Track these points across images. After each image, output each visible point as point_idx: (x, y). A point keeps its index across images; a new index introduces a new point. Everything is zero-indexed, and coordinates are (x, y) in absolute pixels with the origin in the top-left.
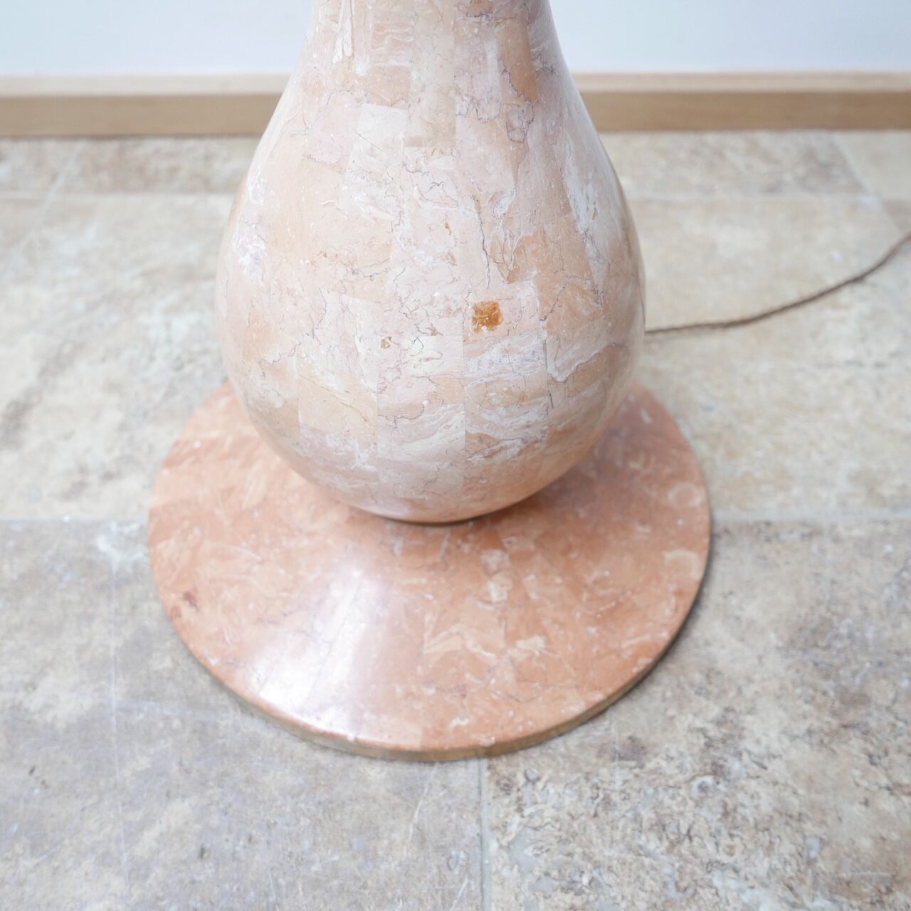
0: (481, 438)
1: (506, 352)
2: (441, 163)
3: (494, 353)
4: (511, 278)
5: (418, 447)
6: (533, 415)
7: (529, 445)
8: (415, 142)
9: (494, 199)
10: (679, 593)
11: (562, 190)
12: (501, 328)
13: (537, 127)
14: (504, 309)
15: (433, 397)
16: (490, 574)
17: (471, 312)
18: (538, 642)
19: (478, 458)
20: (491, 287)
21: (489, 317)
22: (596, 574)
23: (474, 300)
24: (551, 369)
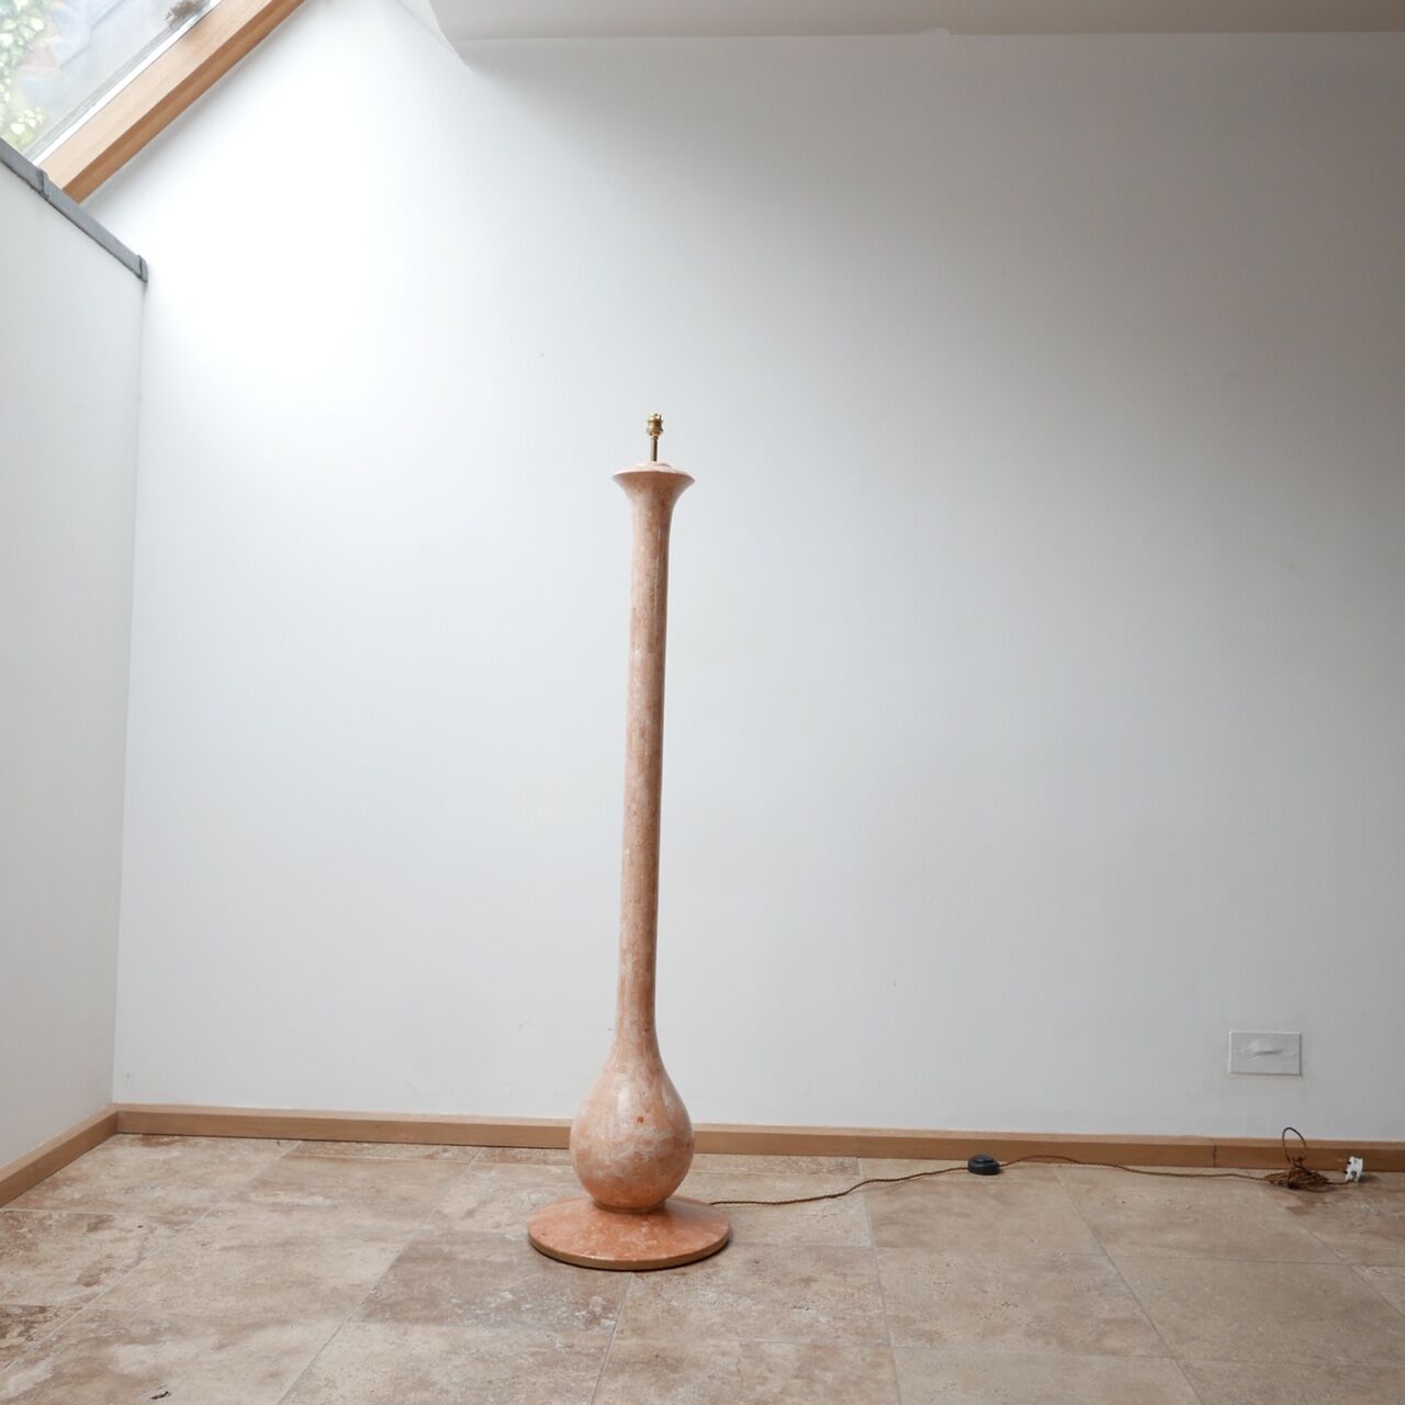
1: (645, 1130)
3: (641, 1130)
4: (647, 1111)
5: (622, 1155)
6: (651, 1149)
7: (651, 1159)
9: (644, 1093)
12: (643, 1124)
13: (655, 1081)
14: (645, 1119)
15: (627, 1140)
17: (636, 1119)
18: (655, 1242)
19: (637, 1161)
20: (641, 1113)
21: (641, 1120)
23: (637, 1116)
24: (656, 1137)
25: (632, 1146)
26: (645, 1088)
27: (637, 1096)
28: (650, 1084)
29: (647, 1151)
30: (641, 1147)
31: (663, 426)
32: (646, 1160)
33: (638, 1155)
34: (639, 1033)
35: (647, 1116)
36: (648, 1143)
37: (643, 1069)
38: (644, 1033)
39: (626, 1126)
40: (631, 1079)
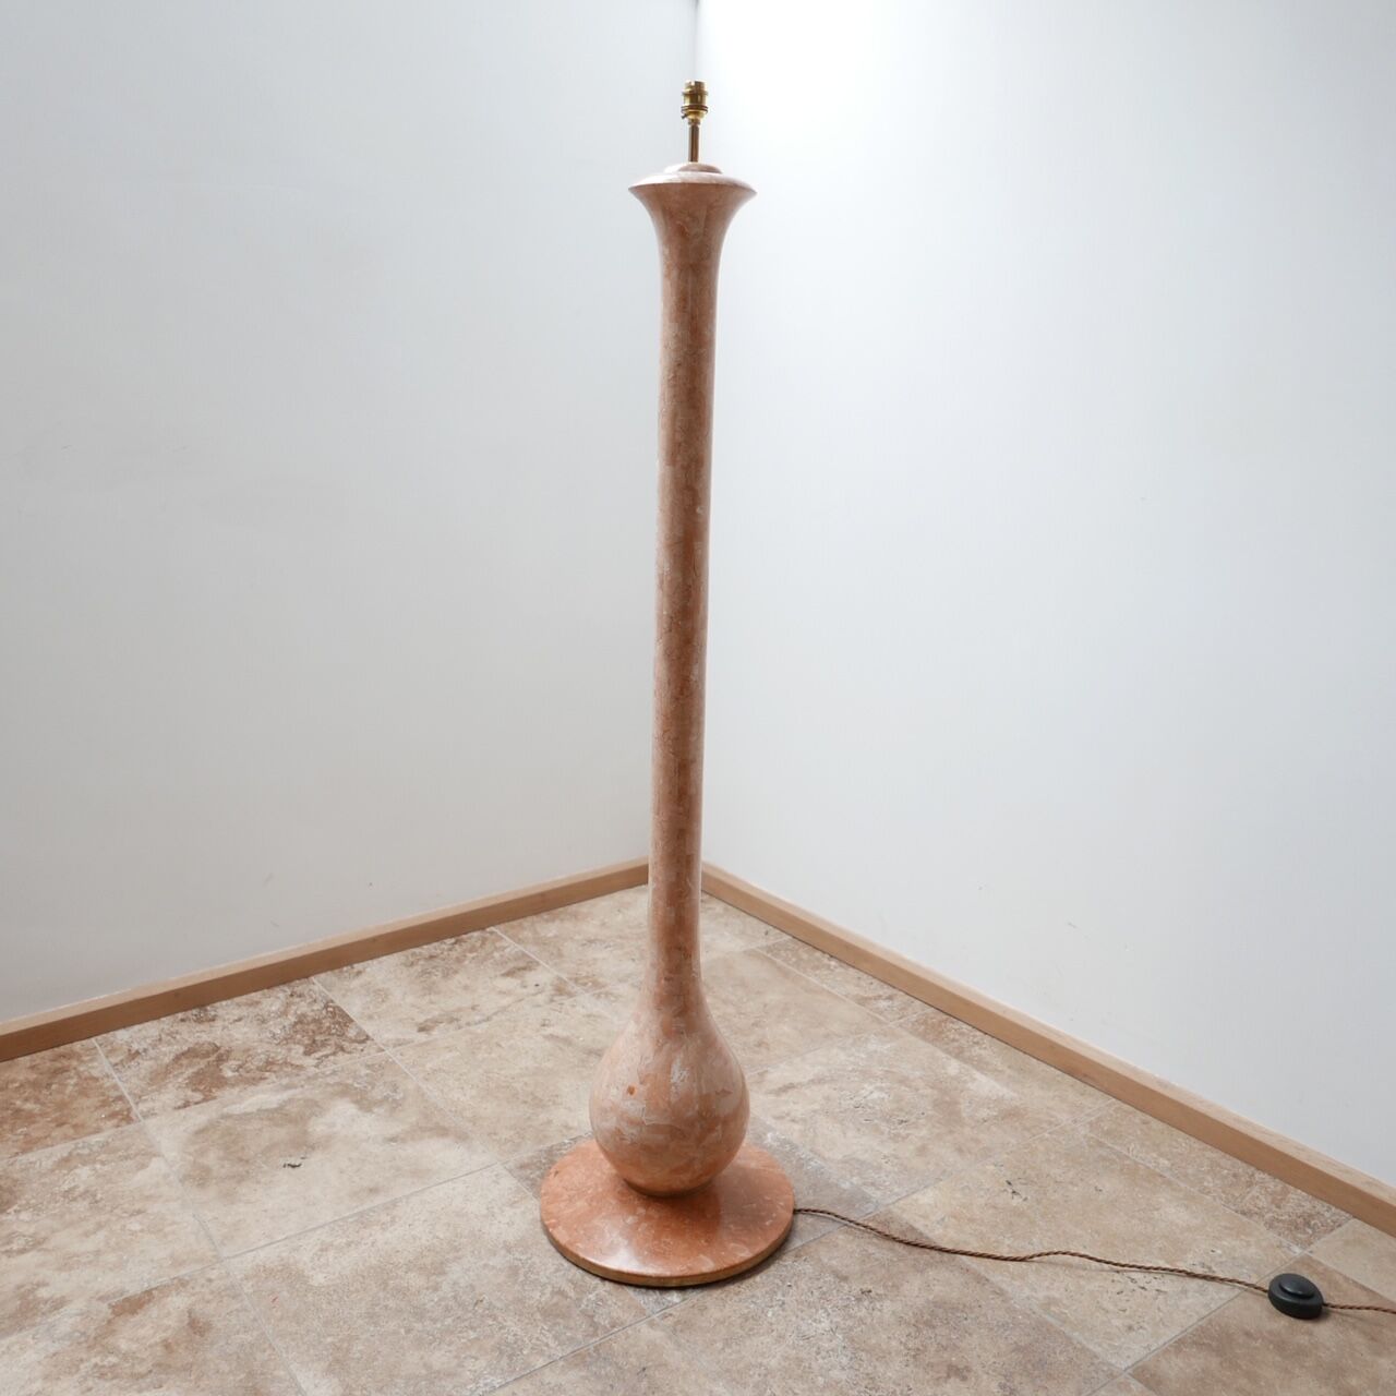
1: (632, 1104)
2: (638, 1043)
3: (629, 1103)
4: (641, 1083)
6: (635, 1131)
7: (633, 1144)
8: (636, 1035)
9: (646, 1058)
10: (689, 1268)
11: (670, 1066)
12: (632, 1097)
13: (668, 1045)
14: (636, 1091)
15: (612, 1110)
16: (634, 1214)
17: (627, 1087)
19: (618, 1139)
20: (636, 1084)
21: (631, 1091)
22: (668, 1240)
23: (630, 1084)
24: (644, 1118)
25: (615, 1119)
26: (650, 1052)
27: (637, 1059)
28: (658, 1050)
29: (630, 1132)
30: (624, 1124)
32: (629, 1142)
33: (619, 1132)
34: (658, 981)
35: (640, 1089)
36: (632, 1122)
37: (655, 1027)
38: (663, 981)
39: (614, 1091)
40: (640, 1035)
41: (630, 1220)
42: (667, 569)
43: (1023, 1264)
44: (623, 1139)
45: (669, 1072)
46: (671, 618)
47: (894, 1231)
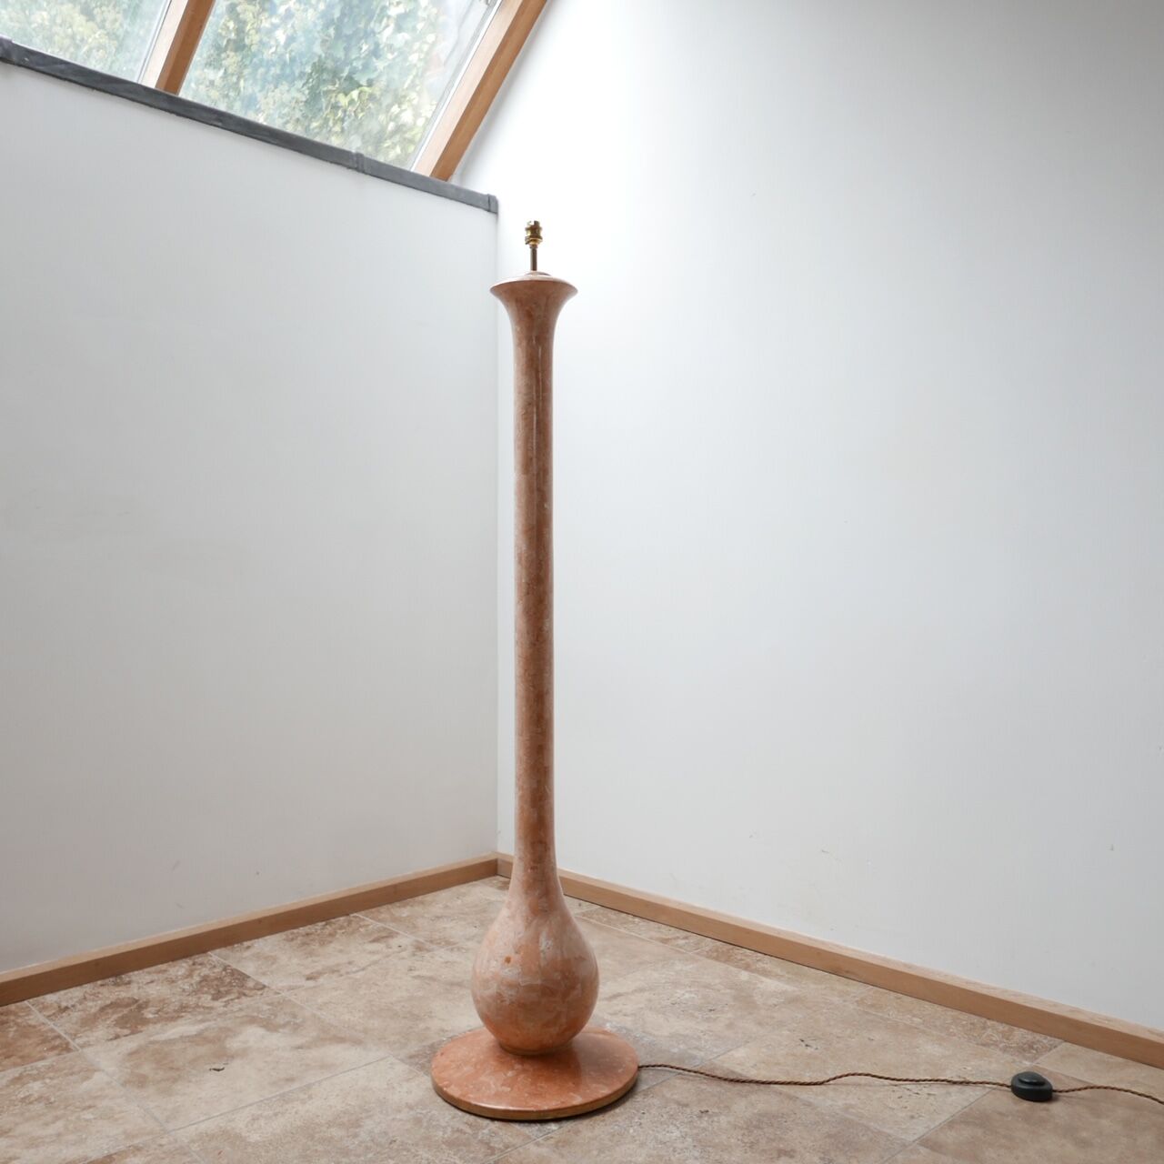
0: (500, 995)
1: (510, 971)
2: (511, 923)
3: (507, 970)
4: (517, 953)
6: (513, 992)
7: (512, 1003)
8: (509, 917)
9: (519, 933)
10: (563, 1103)
11: (538, 938)
12: (510, 965)
13: (535, 922)
14: (512, 960)
15: (493, 978)
16: (513, 1069)
17: (504, 958)
18: (509, 1089)
19: (499, 1001)
20: (512, 955)
21: (508, 960)
22: (543, 1085)
23: (507, 955)
24: (520, 980)
25: (495, 985)
26: (521, 929)
27: (512, 935)
28: (529, 924)
29: (509, 994)
30: (503, 988)
31: (542, 234)
32: (508, 1003)
33: (499, 996)
34: (525, 870)
35: (515, 958)
36: (510, 986)
37: (524, 908)
38: (529, 871)
39: (494, 963)
40: (512, 917)
41: (510, 1074)
42: (524, 548)
43: (822, 1086)
44: (502, 1001)
45: (538, 942)
46: (529, 584)
47: (718, 1073)
